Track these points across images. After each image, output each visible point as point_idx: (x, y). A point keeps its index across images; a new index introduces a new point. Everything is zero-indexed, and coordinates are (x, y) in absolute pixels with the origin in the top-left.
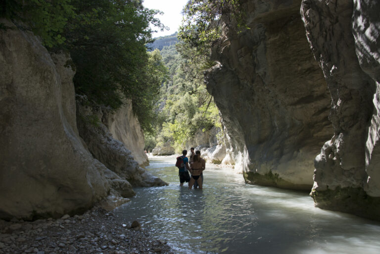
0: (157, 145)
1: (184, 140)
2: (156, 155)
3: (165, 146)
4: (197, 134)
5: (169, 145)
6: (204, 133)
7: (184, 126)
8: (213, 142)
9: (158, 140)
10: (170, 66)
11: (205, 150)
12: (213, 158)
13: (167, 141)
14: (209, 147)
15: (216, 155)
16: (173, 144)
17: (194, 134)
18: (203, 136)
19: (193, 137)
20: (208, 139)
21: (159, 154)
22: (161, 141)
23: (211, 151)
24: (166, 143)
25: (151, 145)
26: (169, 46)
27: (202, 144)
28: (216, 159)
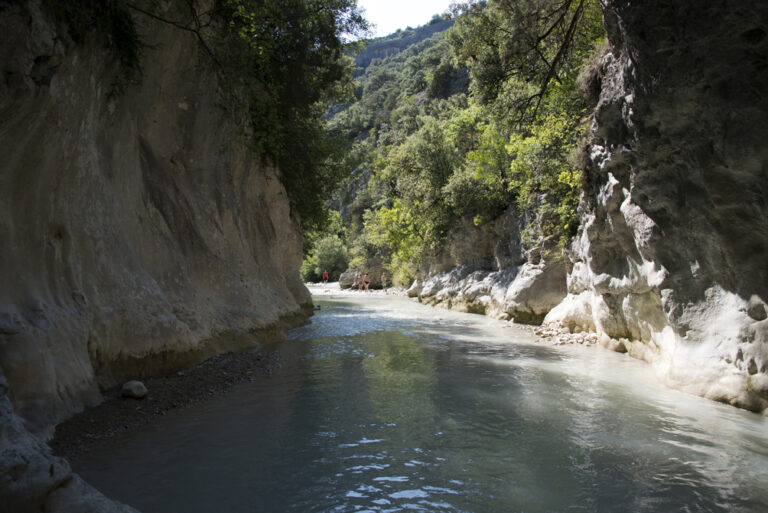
0: (350, 264)
1: (416, 250)
2: (348, 287)
3: (368, 266)
4: (456, 231)
5: (379, 264)
6: (478, 228)
7: (417, 212)
8: (508, 255)
9: (353, 251)
10: (385, 94)
11: (480, 279)
12: (512, 304)
13: (374, 254)
14: (491, 269)
15: (524, 295)
16: (389, 262)
17: (445, 234)
18: (474, 236)
19: (443, 243)
20: (489, 247)
21: (354, 284)
22: (360, 254)
23: (505, 282)
24: (371, 259)
25: (340, 266)
26: (383, 58)
27: (470, 259)
28: (523, 309)
